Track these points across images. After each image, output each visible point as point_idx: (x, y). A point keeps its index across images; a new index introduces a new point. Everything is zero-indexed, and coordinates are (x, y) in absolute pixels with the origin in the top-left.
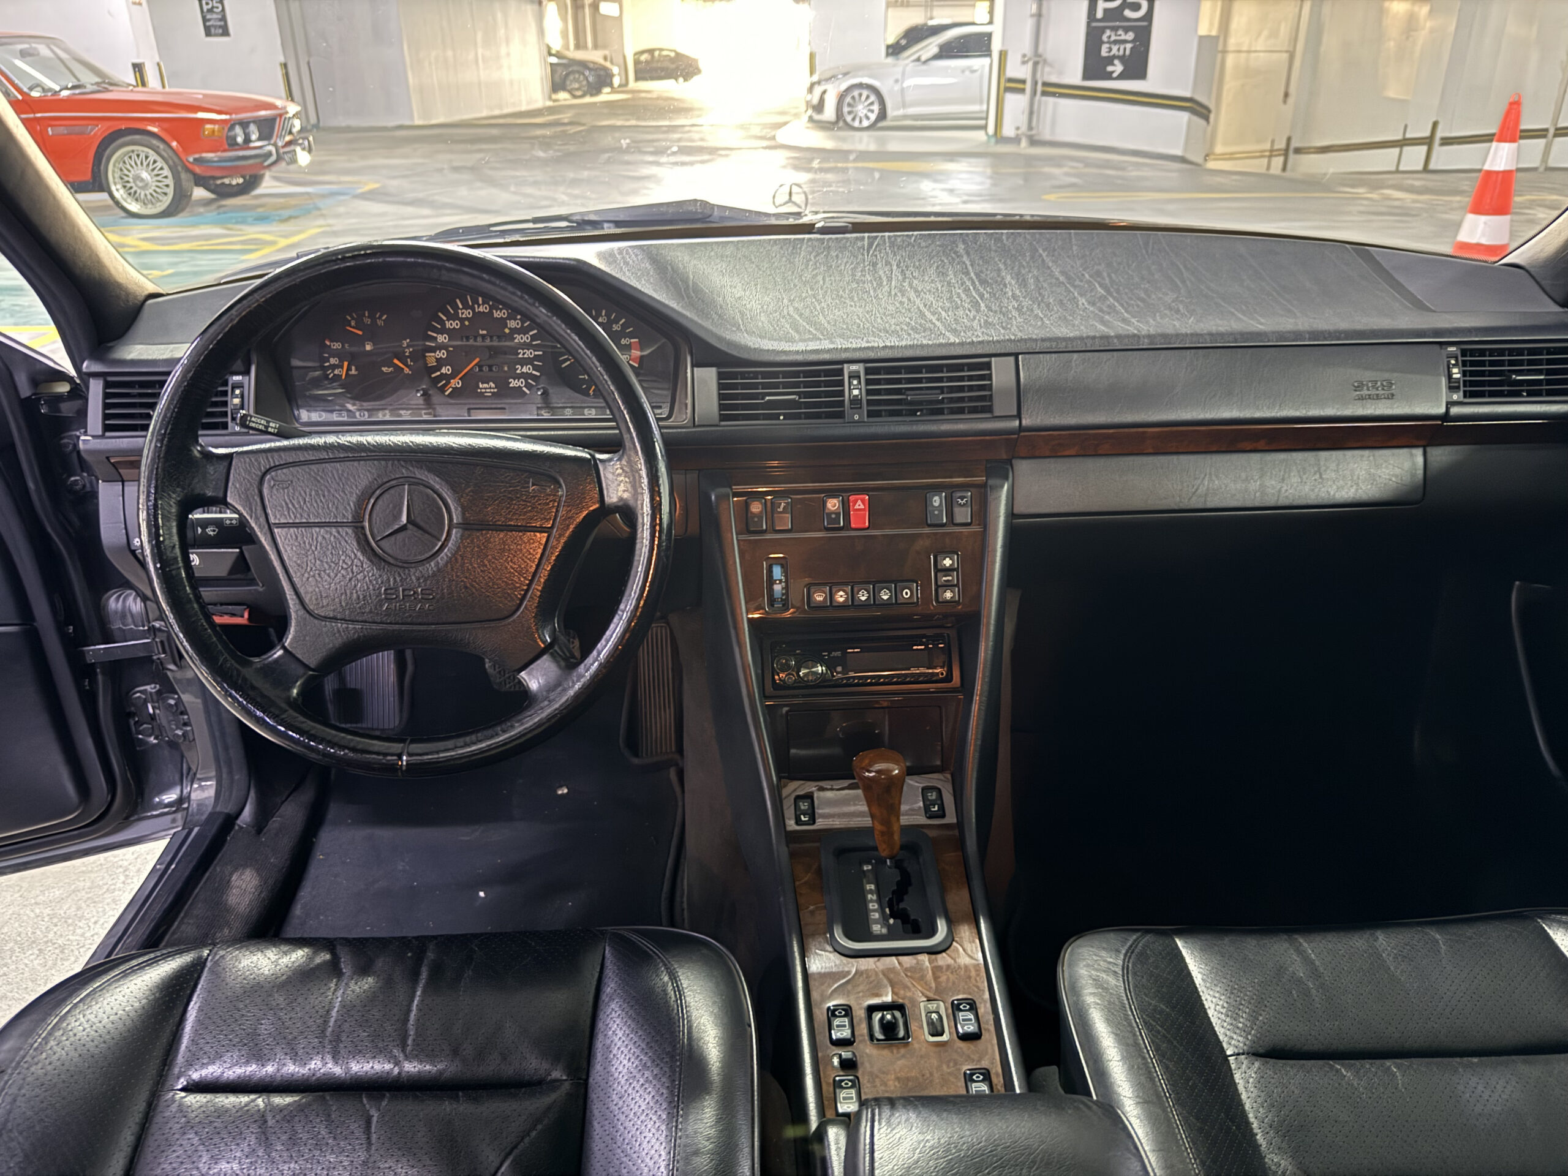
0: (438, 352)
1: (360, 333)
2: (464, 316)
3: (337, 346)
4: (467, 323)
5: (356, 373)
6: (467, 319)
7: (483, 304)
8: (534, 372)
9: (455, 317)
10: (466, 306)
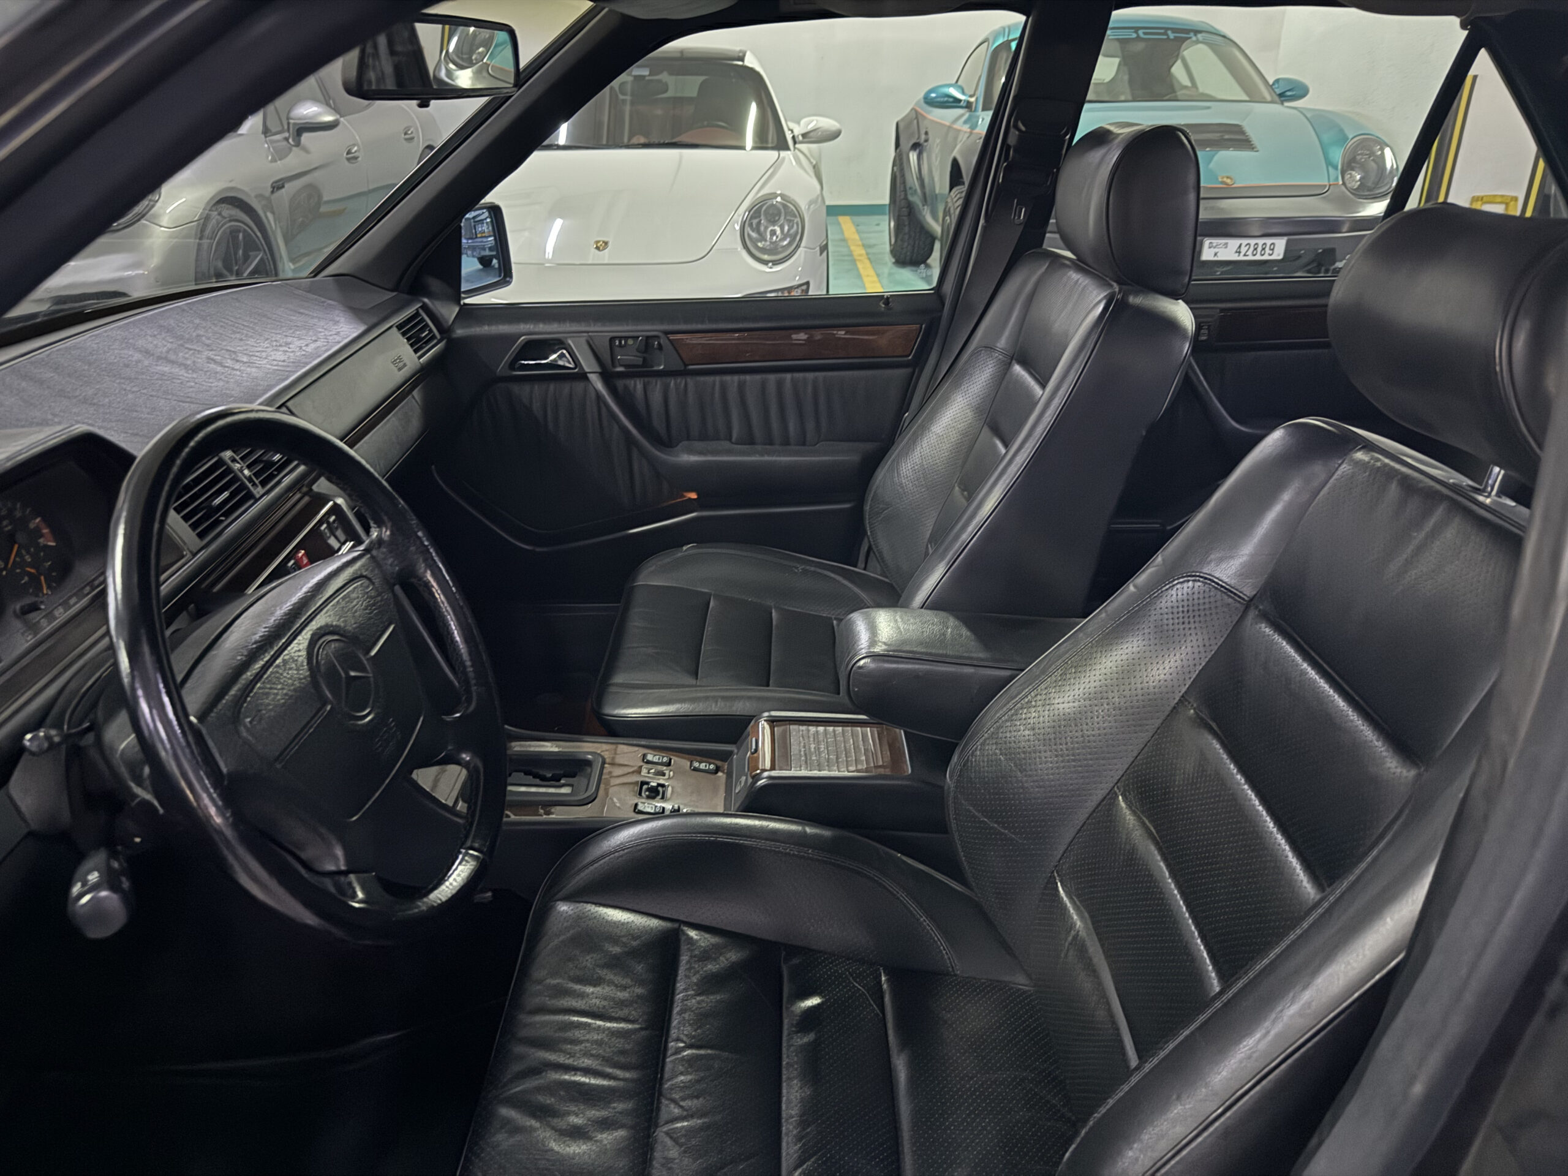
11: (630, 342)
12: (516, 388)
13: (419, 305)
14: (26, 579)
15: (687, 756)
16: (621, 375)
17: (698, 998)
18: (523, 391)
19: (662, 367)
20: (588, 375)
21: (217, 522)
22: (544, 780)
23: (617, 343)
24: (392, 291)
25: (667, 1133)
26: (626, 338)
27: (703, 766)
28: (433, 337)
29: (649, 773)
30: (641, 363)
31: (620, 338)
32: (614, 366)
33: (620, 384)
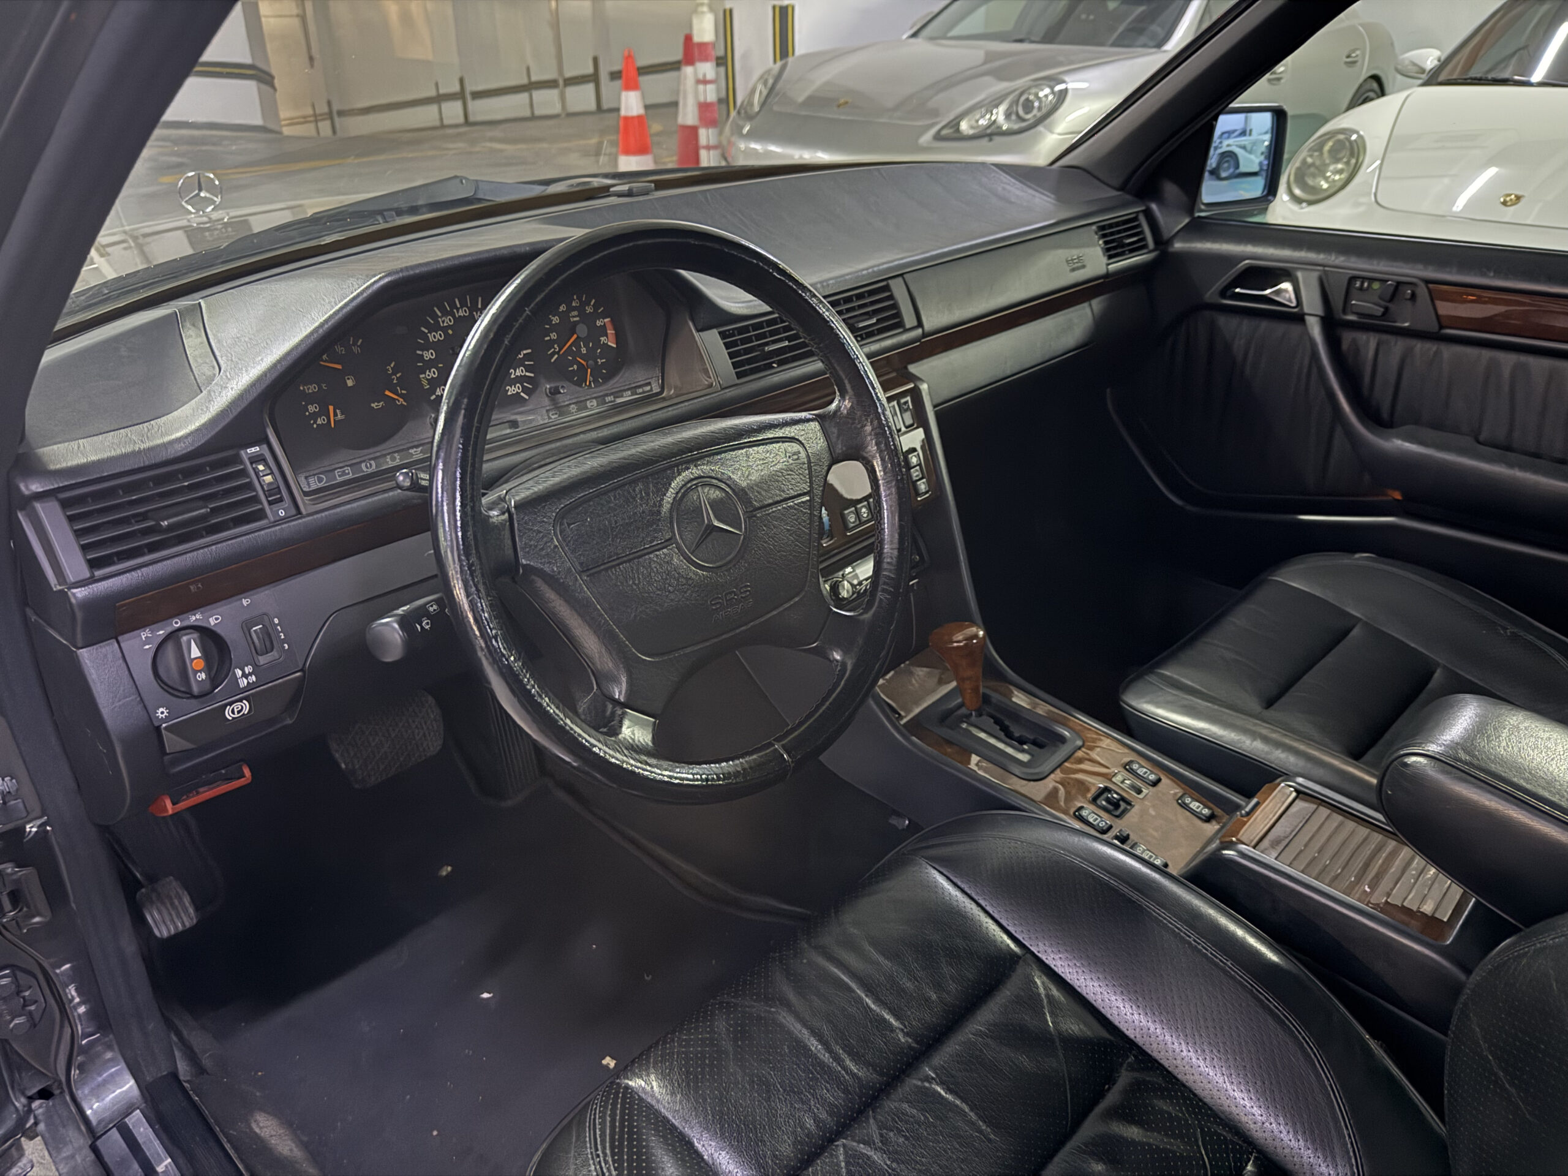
0: (428, 373)
1: (339, 367)
2: (445, 324)
3: (312, 388)
4: (450, 332)
5: (343, 417)
6: (449, 327)
7: (462, 307)
8: (527, 374)
9: (436, 327)
10: (445, 313)
11: (1376, 286)
12: (1222, 320)
13: (1143, 208)
14: (575, 367)
15: (1183, 786)
16: (1351, 325)
17: (989, 1041)
18: (1227, 324)
19: (1406, 324)
20: (1307, 318)
21: (769, 366)
22: (1008, 735)
23: (1358, 284)
24: (1118, 189)
25: (844, 1146)
26: (1372, 280)
27: (1194, 805)
28: (1145, 246)
29: (1123, 782)
30: (1380, 314)
31: (1364, 279)
32: (1344, 312)
33: (1348, 338)
